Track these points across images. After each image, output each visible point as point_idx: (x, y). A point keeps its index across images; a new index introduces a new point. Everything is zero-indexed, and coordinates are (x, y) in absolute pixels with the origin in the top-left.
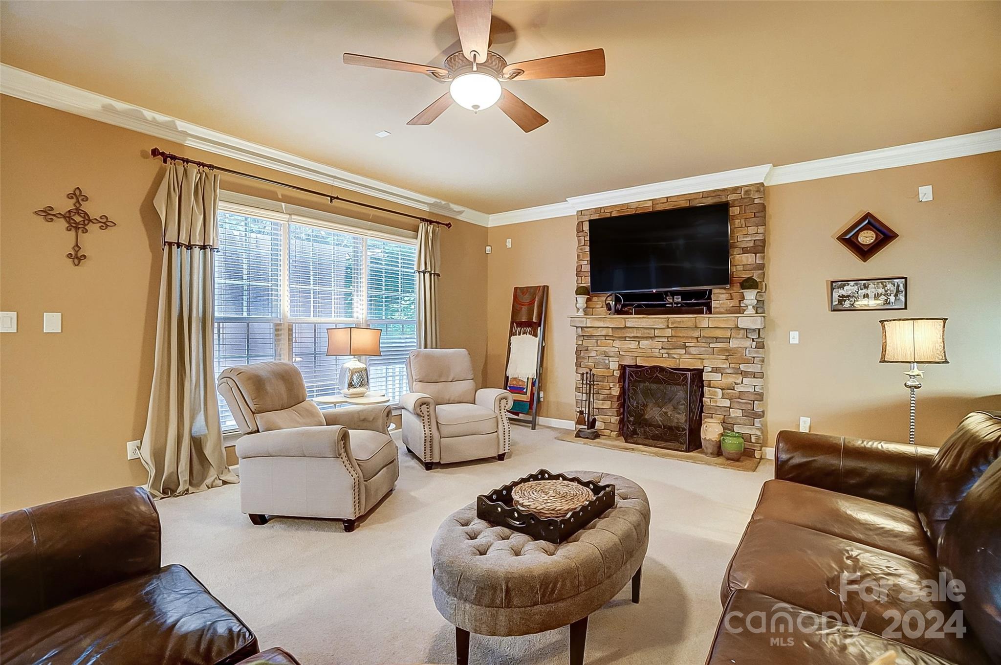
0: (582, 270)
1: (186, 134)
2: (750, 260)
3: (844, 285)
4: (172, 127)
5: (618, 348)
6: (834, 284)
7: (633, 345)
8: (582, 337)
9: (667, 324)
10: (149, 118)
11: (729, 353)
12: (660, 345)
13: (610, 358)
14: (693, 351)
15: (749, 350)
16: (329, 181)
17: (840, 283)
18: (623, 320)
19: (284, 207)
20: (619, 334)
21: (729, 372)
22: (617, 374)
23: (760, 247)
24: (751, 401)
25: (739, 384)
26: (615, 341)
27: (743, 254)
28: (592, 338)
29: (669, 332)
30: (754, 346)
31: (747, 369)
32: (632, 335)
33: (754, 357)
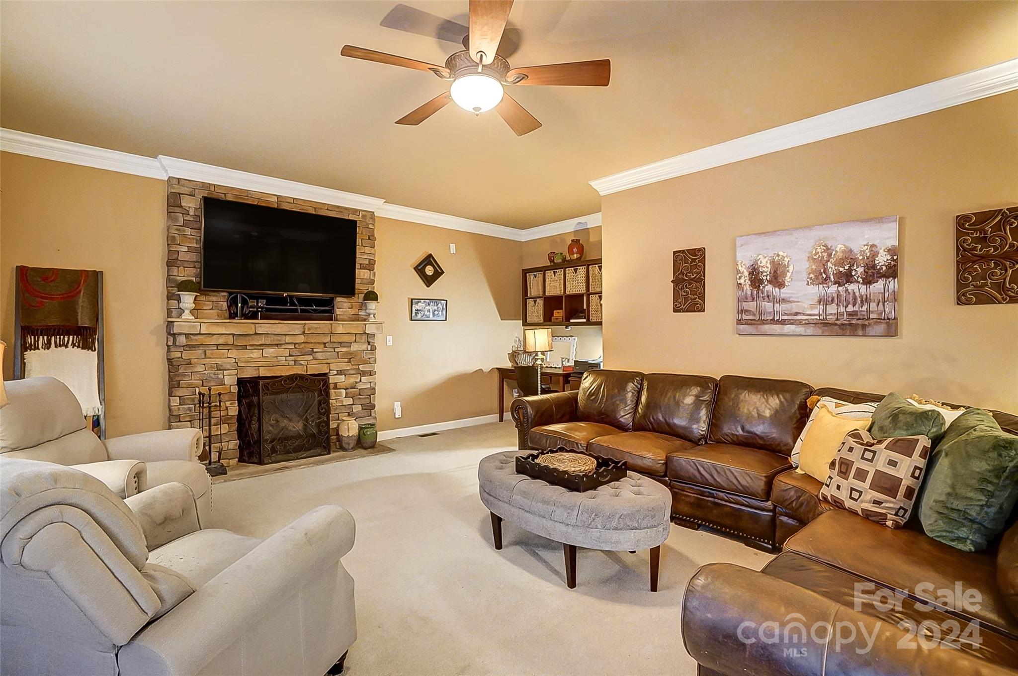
0: (179, 259)
2: (366, 275)
3: (418, 302)
5: (235, 359)
6: (413, 301)
7: (256, 354)
8: (182, 348)
9: (303, 330)
11: (351, 355)
12: (287, 352)
13: (225, 372)
14: (319, 356)
15: (366, 353)
17: (416, 300)
18: (253, 326)
20: (239, 342)
21: (352, 373)
22: (234, 389)
23: (370, 266)
24: (368, 395)
25: (359, 382)
26: (230, 351)
27: (360, 269)
28: (197, 349)
29: (301, 339)
30: (369, 349)
31: (365, 368)
32: (260, 343)
33: (369, 358)
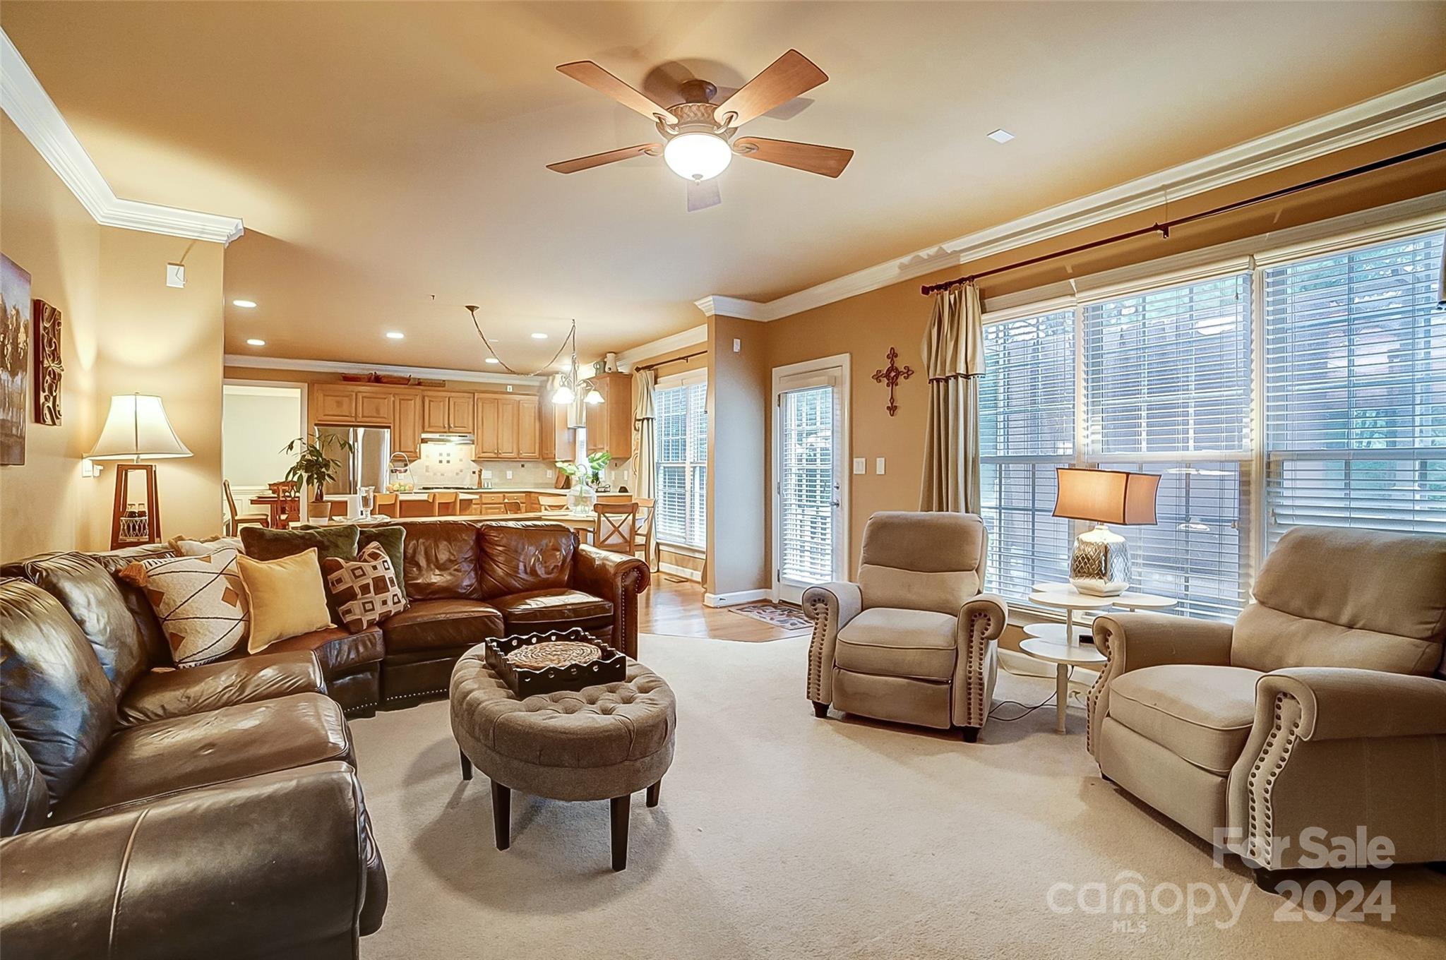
1: (956, 253)
4: (942, 255)
10: (926, 257)
16: (1159, 200)
19: (1073, 285)
